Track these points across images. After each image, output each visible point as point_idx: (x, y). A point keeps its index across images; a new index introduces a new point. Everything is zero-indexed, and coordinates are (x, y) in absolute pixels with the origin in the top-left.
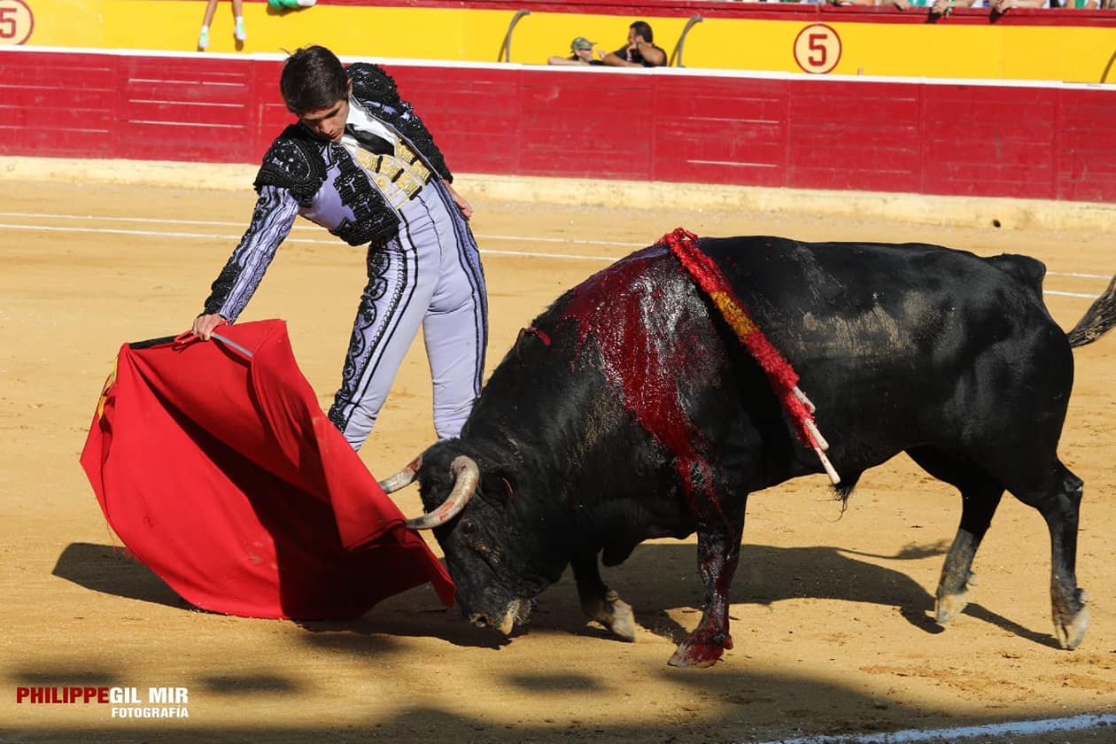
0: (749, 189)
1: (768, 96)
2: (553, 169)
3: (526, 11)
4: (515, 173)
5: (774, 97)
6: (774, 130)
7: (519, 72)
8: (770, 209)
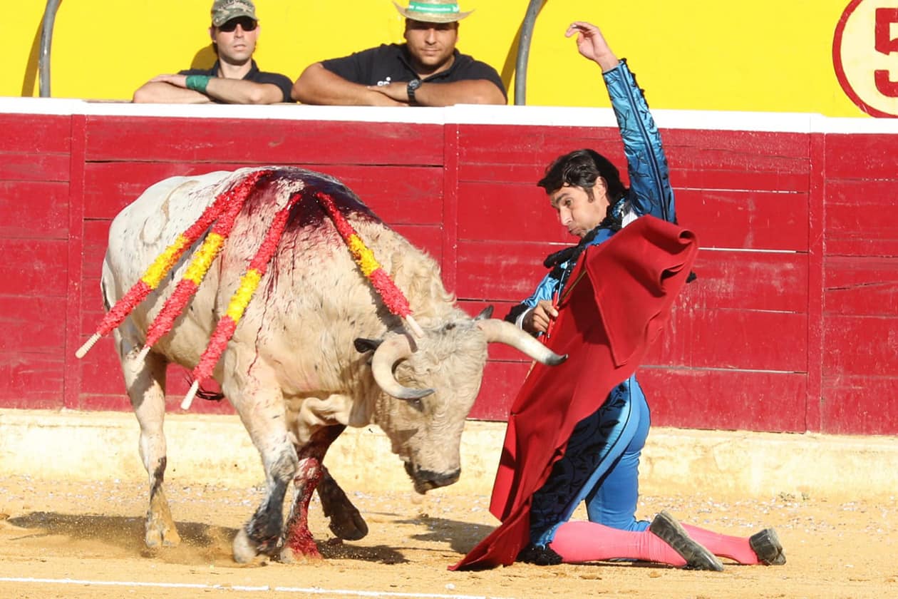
0: (718, 438)
1: (769, 179)
4: (70, 402)
5: (783, 181)
6: (785, 273)
7: (77, 120)
8: (775, 491)
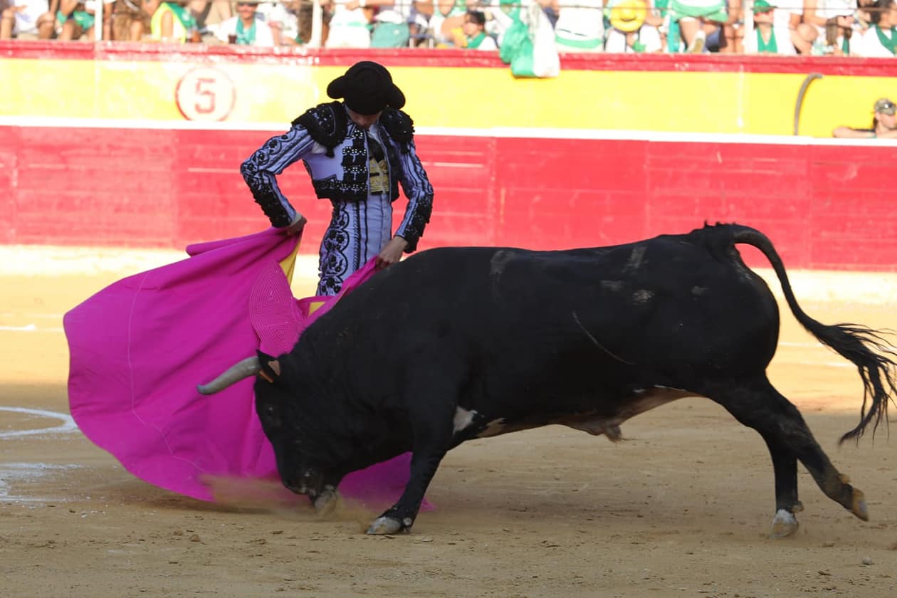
2: (852, 262)
3: (818, 74)
4: (806, 267)
